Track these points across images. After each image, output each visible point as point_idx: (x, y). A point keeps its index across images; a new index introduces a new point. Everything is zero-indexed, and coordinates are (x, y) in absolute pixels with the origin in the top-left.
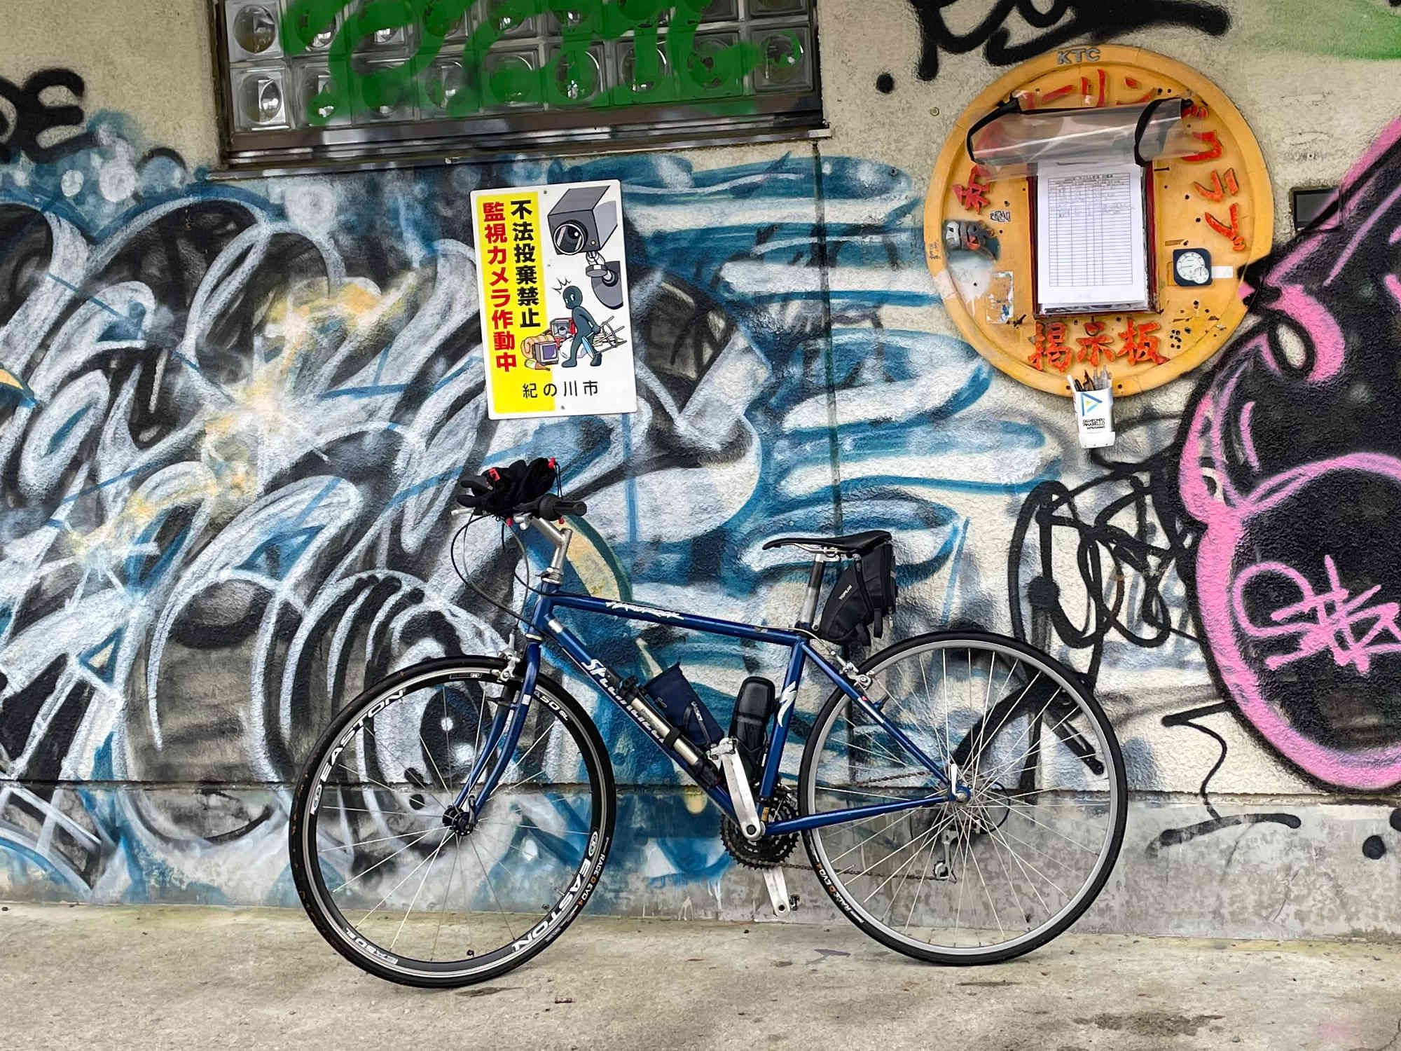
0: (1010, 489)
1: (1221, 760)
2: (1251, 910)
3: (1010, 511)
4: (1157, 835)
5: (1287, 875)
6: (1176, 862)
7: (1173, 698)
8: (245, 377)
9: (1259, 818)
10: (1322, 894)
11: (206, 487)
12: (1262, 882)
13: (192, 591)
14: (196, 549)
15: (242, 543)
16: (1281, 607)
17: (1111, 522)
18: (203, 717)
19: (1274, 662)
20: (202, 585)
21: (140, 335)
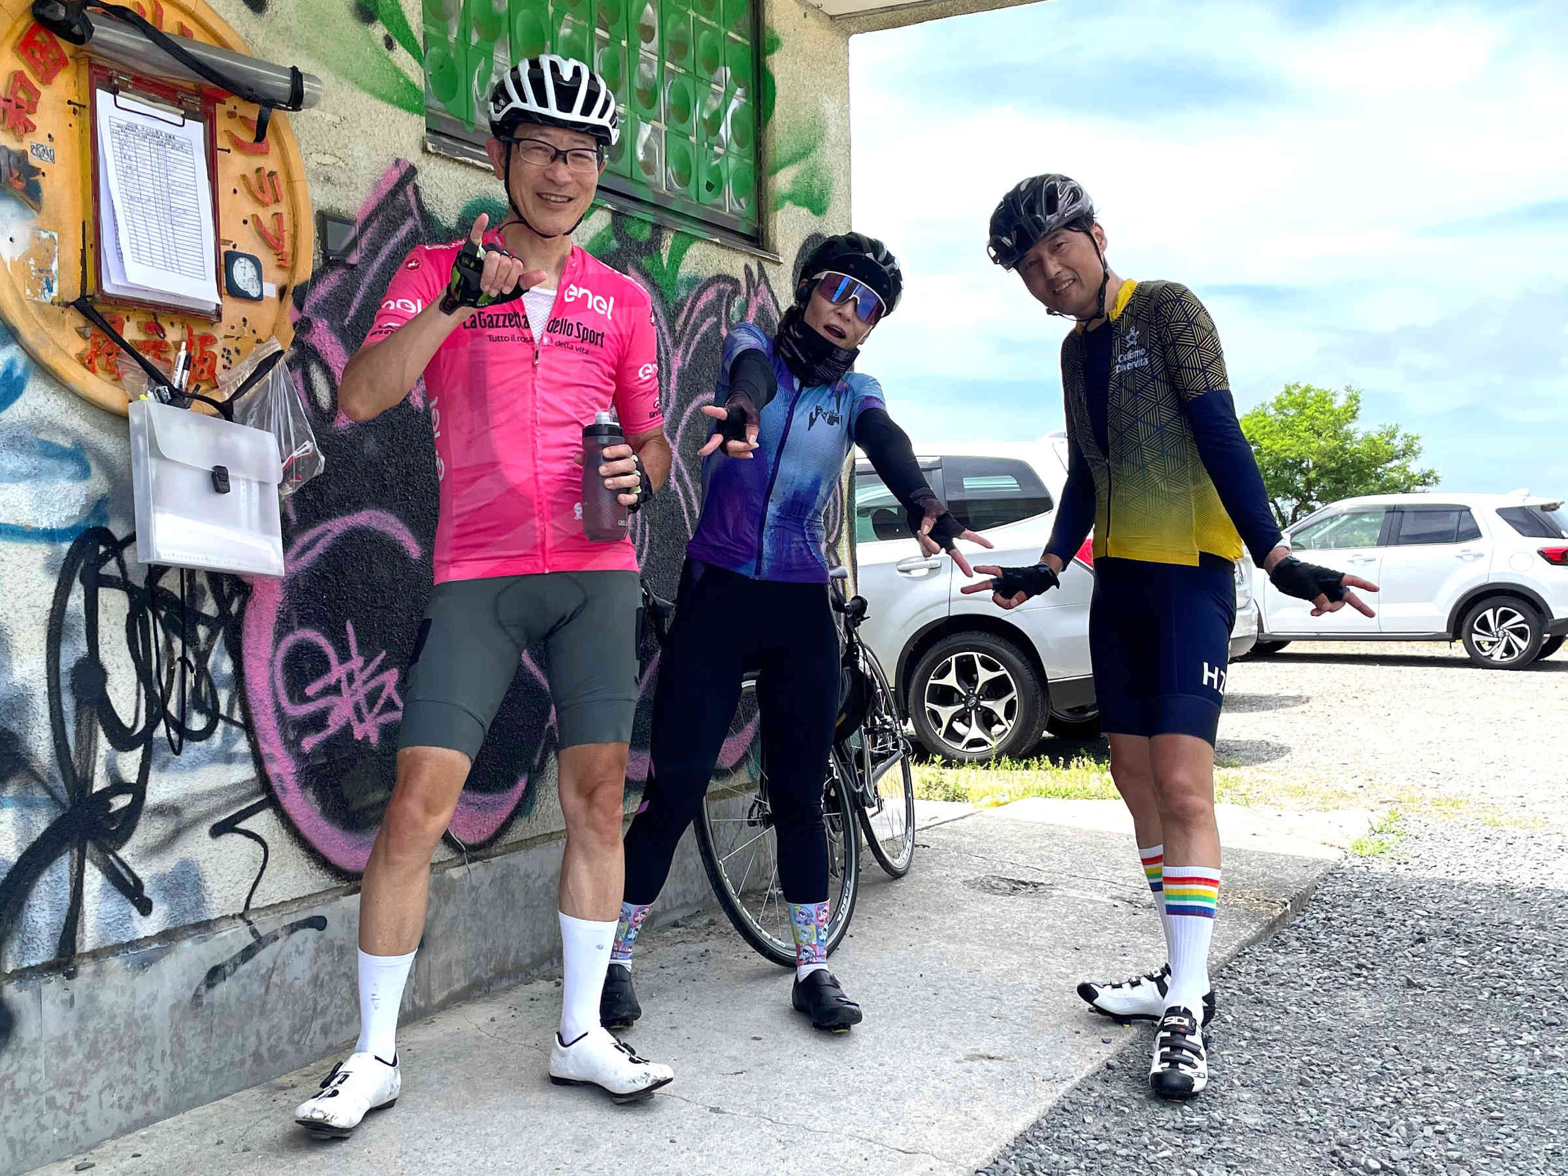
0: (50, 536)
1: (263, 868)
2: (286, 1038)
3: (49, 567)
4: (203, 976)
5: (315, 986)
6: (221, 1005)
7: (221, 801)
9: (293, 928)
10: (343, 998)
12: (295, 1003)
16: (313, 680)
17: (161, 584)
19: (309, 743)
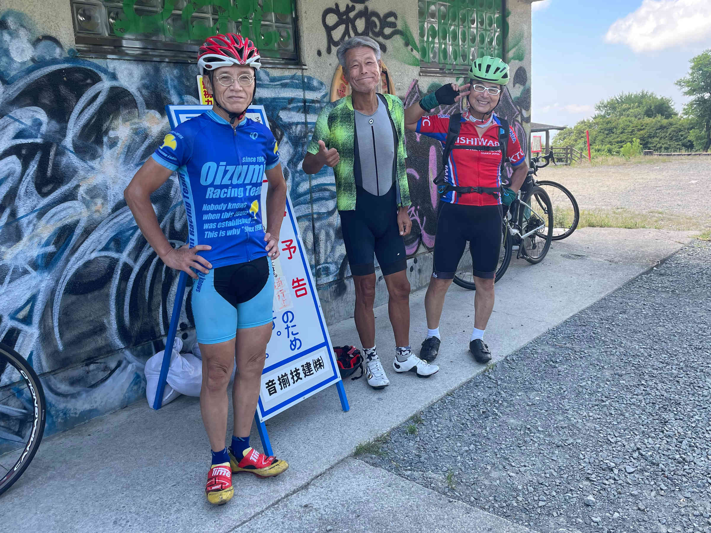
8: (100, 156)
11: (81, 213)
13: (76, 267)
14: (77, 245)
15: (102, 238)
18: (85, 328)
20: (81, 263)
21: (39, 136)
